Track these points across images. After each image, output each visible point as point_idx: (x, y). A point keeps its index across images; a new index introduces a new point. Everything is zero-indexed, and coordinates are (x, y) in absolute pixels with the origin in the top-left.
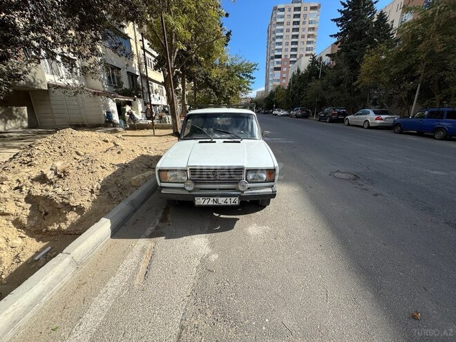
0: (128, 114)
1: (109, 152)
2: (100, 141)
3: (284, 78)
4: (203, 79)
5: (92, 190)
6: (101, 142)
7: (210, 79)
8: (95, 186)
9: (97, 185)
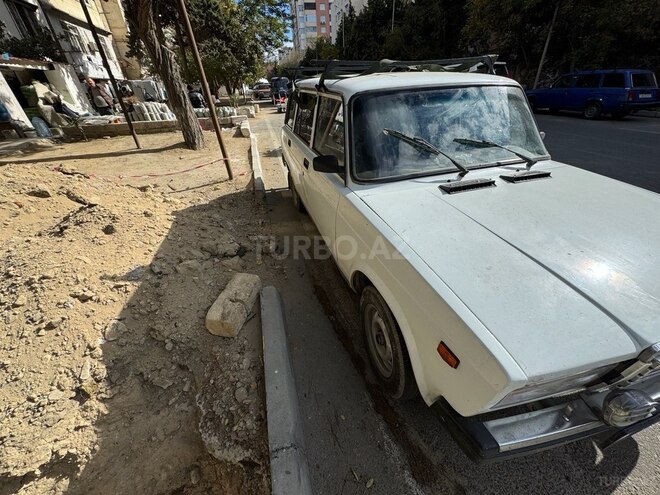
0: (46, 102)
1: (72, 231)
2: (20, 199)
3: (323, 24)
4: (201, 17)
5: (78, 391)
6: (25, 200)
7: (216, 19)
8: (86, 375)
9: (91, 369)
